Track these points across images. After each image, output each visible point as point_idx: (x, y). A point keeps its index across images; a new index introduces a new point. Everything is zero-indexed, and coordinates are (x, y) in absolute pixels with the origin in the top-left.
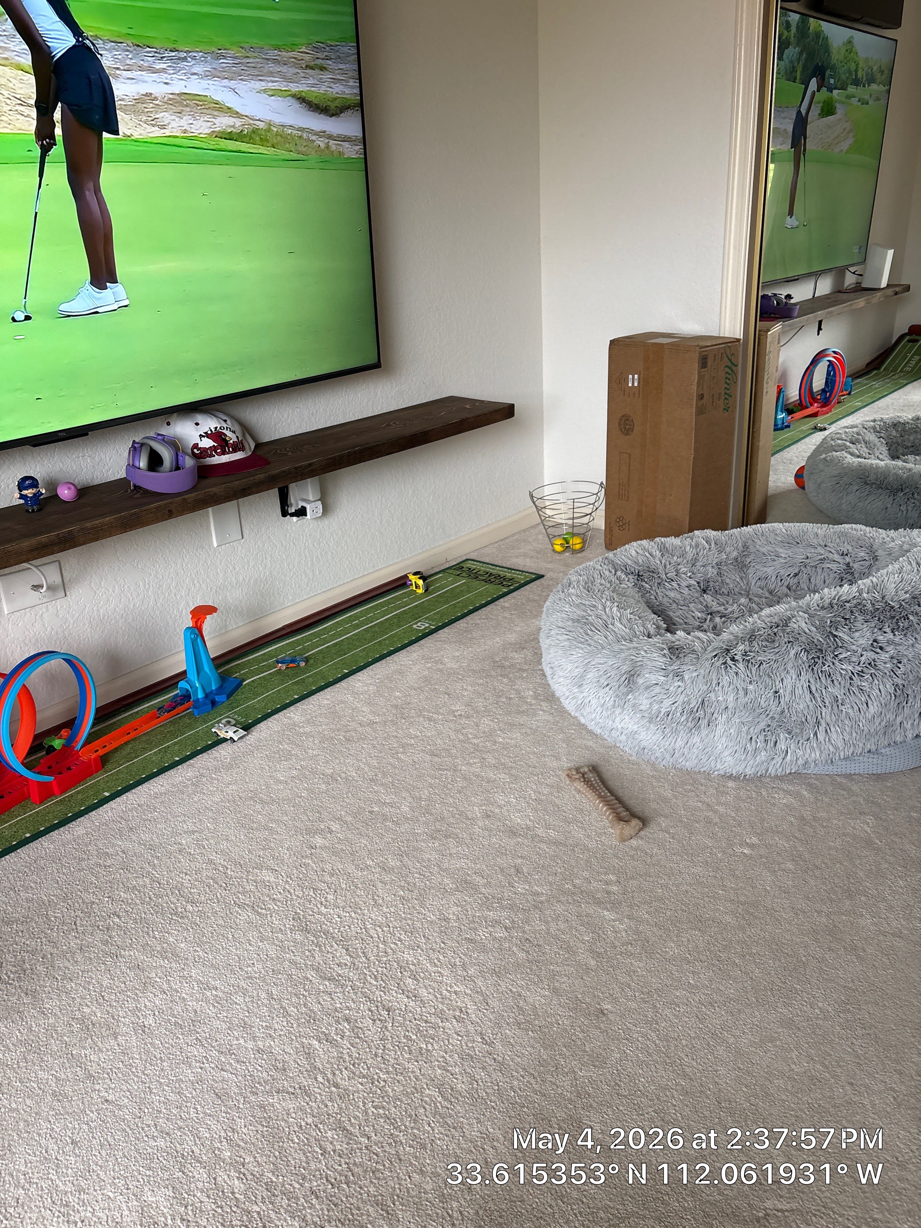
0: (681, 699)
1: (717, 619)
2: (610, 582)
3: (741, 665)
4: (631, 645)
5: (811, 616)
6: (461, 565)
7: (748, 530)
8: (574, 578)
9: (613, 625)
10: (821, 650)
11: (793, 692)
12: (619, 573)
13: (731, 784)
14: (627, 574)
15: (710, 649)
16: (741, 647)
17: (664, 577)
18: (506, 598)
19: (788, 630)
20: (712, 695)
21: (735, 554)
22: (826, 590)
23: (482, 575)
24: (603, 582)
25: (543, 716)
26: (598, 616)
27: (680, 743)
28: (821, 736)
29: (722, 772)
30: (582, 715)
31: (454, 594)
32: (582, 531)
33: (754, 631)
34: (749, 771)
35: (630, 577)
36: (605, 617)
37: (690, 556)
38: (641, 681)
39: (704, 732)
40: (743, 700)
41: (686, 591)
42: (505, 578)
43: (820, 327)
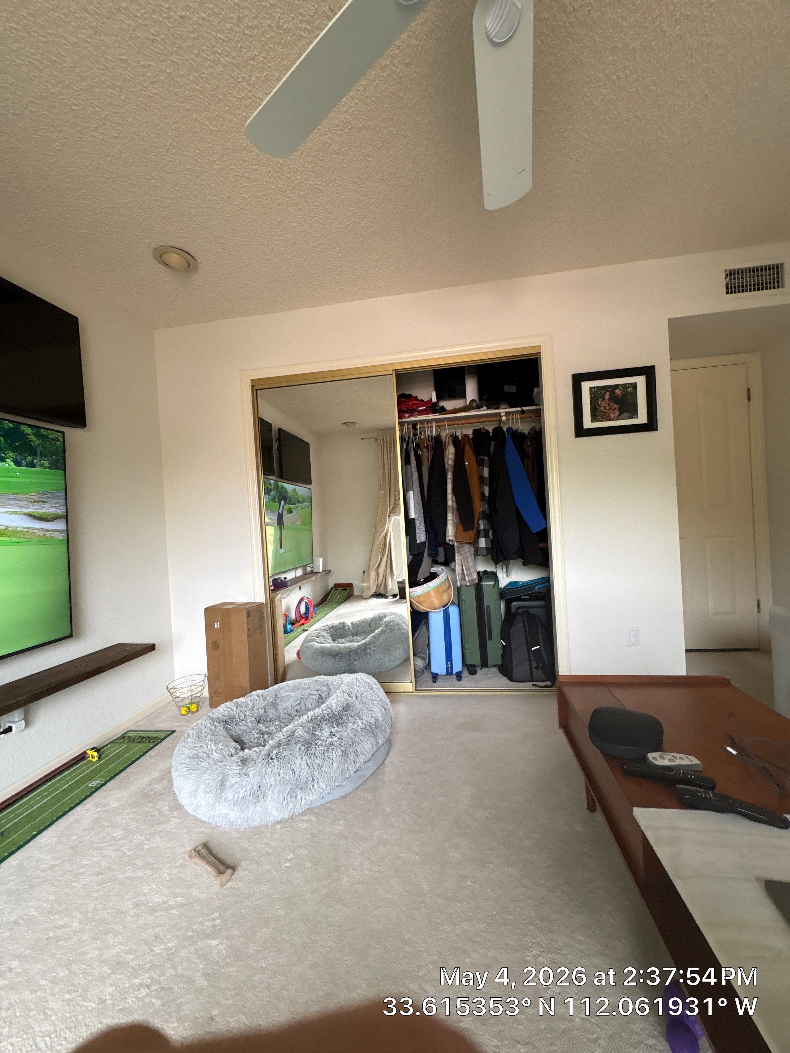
0: (249, 787)
1: (266, 736)
2: (210, 730)
3: (275, 761)
4: (222, 764)
5: (304, 727)
6: (124, 736)
7: (276, 687)
8: (190, 732)
9: (212, 754)
10: (309, 743)
11: (300, 767)
12: (215, 723)
13: (278, 826)
14: (219, 723)
15: (261, 756)
16: (275, 752)
17: (238, 720)
18: (153, 750)
19: (295, 737)
20: (264, 781)
21: (271, 700)
22: (309, 713)
23: (137, 739)
24: (207, 730)
25: (174, 821)
26: (204, 752)
27: (250, 812)
28: (315, 787)
29: (273, 822)
30: (197, 813)
31: (118, 756)
32: (197, 700)
33: (280, 741)
34: (286, 817)
35: (221, 724)
36: (207, 751)
37: (250, 706)
38: (227, 784)
39: (262, 802)
40: (278, 779)
41: (250, 725)
42: (152, 738)
43: (300, 589)
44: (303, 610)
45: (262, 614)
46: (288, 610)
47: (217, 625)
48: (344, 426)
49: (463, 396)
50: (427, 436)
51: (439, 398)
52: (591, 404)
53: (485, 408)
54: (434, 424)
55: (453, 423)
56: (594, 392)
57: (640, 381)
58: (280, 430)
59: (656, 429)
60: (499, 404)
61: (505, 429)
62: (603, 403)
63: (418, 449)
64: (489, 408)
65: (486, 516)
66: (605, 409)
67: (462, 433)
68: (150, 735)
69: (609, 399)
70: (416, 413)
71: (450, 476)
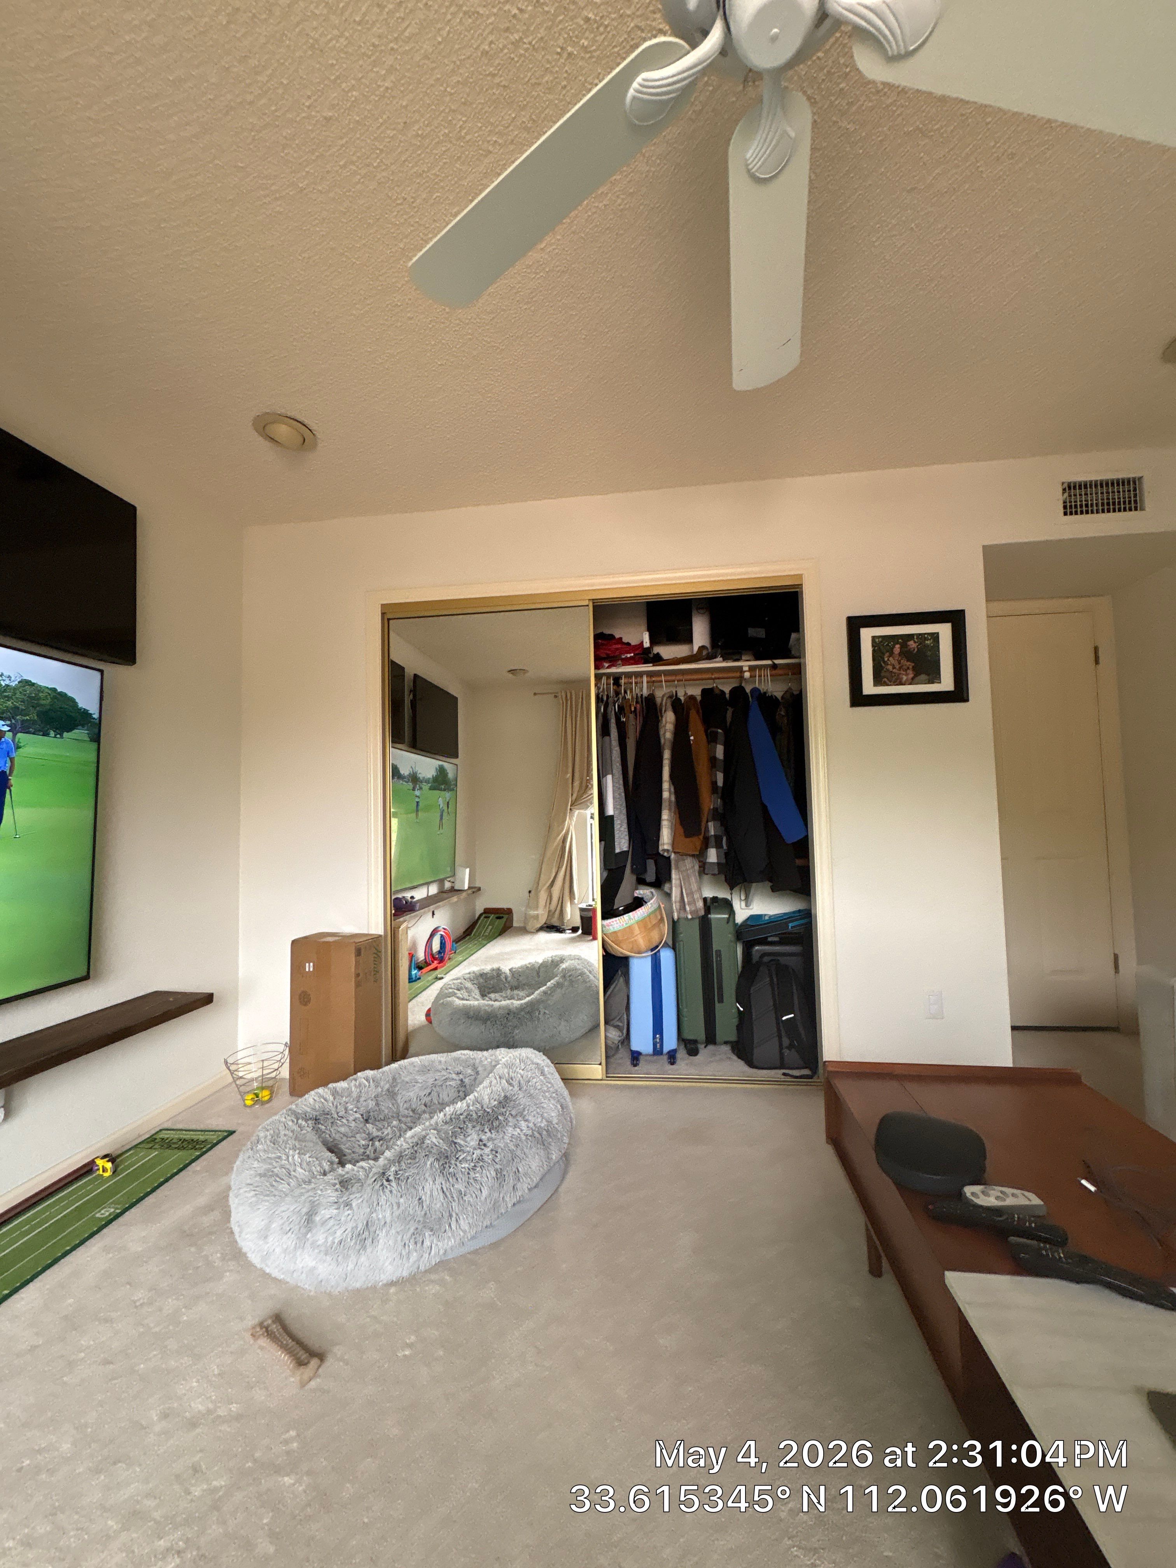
0: (350, 1225)
1: (377, 1144)
2: (293, 1131)
3: (394, 1184)
4: (310, 1187)
5: (439, 1131)
6: (154, 1137)
7: (395, 1066)
8: (262, 1134)
9: (294, 1171)
10: (447, 1157)
11: (431, 1195)
12: (300, 1121)
13: (392, 1290)
14: (306, 1121)
15: (371, 1175)
16: (393, 1169)
17: (336, 1116)
18: (198, 1162)
19: (425, 1146)
20: (374, 1215)
21: (387, 1086)
22: (447, 1109)
23: (174, 1143)
24: (287, 1132)
25: (228, 1277)
26: (282, 1167)
27: (351, 1266)
28: (453, 1227)
29: (385, 1282)
30: (267, 1266)
31: (145, 1169)
32: (270, 1083)
33: (401, 1152)
34: (405, 1274)
35: (310, 1122)
36: (288, 1166)
37: (355, 1095)
38: (317, 1218)
39: (369, 1250)
40: (397, 1213)
41: (353, 1124)
42: (197, 1142)
43: (433, 914)
44: (436, 946)
45: (377, 954)
46: (414, 945)
47: (309, 967)
48: (511, 675)
49: (688, 639)
50: (635, 696)
51: (653, 642)
52: (874, 660)
53: (721, 659)
54: (645, 679)
55: (673, 678)
56: (879, 644)
57: (944, 631)
58: (415, 676)
59: (966, 700)
60: (741, 654)
61: (748, 690)
62: (891, 659)
63: (621, 714)
64: (724, 660)
65: (717, 816)
66: (894, 668)
67: (686, 694)
68: (195, 1137)
69: (900, 654)
70: (620, 662)
71: (667, 755)
